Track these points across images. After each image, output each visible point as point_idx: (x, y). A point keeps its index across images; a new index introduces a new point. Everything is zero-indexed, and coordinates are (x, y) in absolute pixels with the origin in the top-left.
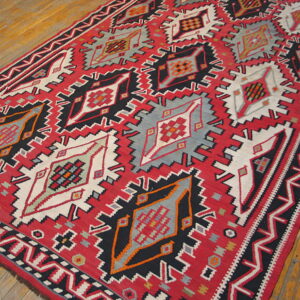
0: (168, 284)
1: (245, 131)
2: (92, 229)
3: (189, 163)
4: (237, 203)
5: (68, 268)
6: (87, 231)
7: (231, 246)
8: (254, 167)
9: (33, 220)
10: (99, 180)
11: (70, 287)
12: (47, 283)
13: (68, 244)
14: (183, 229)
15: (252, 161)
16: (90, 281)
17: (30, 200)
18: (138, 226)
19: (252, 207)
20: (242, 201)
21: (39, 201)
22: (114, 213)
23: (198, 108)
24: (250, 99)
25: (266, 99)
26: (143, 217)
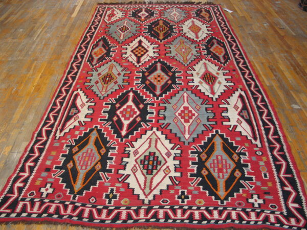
0: (253, 190)
1: (223, 101)
2: (192, 183)
3: (211, 128)
4: (249, 138)
5: (198, 208)
6: (191, 186)
7: (264, 159)
8: (242, 117)
9: (155, 196)
10: (172, 157)
11: (209, 217)
12: (195, 222)
13: (187, 197)
14: (236, 161)
15: (239, 114)
16: (216, 209)
17: (143, 187)
18: (214, 171)
19: (258, 136)
20: (251, 135)
21: (148, 184)
22: (196, 170)
23: (189, 98)
24: (210, 83)
25: (217, 81)
26: (212, 165)
